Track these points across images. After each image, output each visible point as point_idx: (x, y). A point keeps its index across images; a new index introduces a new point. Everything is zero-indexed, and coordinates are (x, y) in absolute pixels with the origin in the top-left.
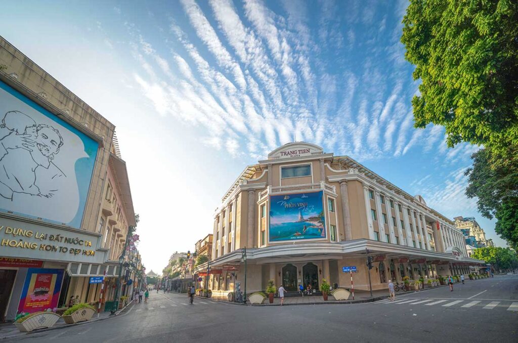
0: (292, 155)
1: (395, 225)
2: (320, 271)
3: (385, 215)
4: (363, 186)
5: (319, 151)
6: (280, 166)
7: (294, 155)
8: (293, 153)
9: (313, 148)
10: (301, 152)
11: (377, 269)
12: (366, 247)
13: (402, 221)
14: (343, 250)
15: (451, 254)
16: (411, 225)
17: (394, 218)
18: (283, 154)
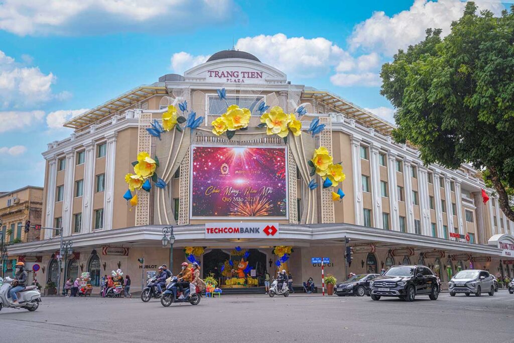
0: (230, 77)
1: (402, 198)
2: (271, 262)
3: (385, 184)
4: (351, 140)
5: (279, 78)
6: (207, 94)
7: (233, 79)
8: (232, 75)
9: (268, 72)
10: (246, 75)
11: (363, 263)
12: (345, 234)
13: (416, 193)
14: (312, 235)
15: (496, 246)
16: (432, 198)
17: (401, 189)
18: (213, 74)
